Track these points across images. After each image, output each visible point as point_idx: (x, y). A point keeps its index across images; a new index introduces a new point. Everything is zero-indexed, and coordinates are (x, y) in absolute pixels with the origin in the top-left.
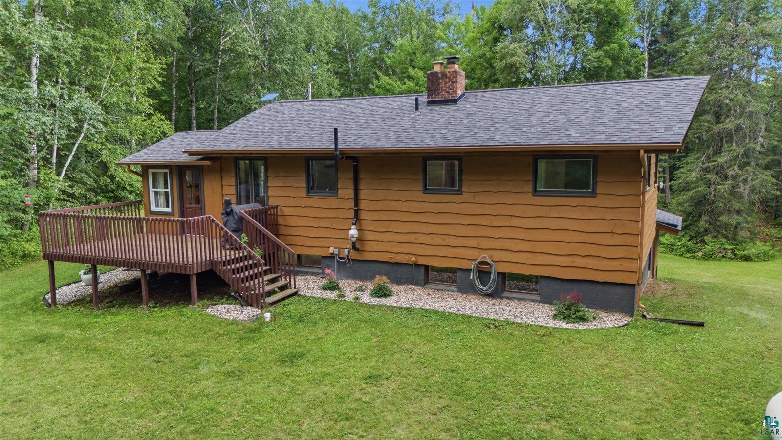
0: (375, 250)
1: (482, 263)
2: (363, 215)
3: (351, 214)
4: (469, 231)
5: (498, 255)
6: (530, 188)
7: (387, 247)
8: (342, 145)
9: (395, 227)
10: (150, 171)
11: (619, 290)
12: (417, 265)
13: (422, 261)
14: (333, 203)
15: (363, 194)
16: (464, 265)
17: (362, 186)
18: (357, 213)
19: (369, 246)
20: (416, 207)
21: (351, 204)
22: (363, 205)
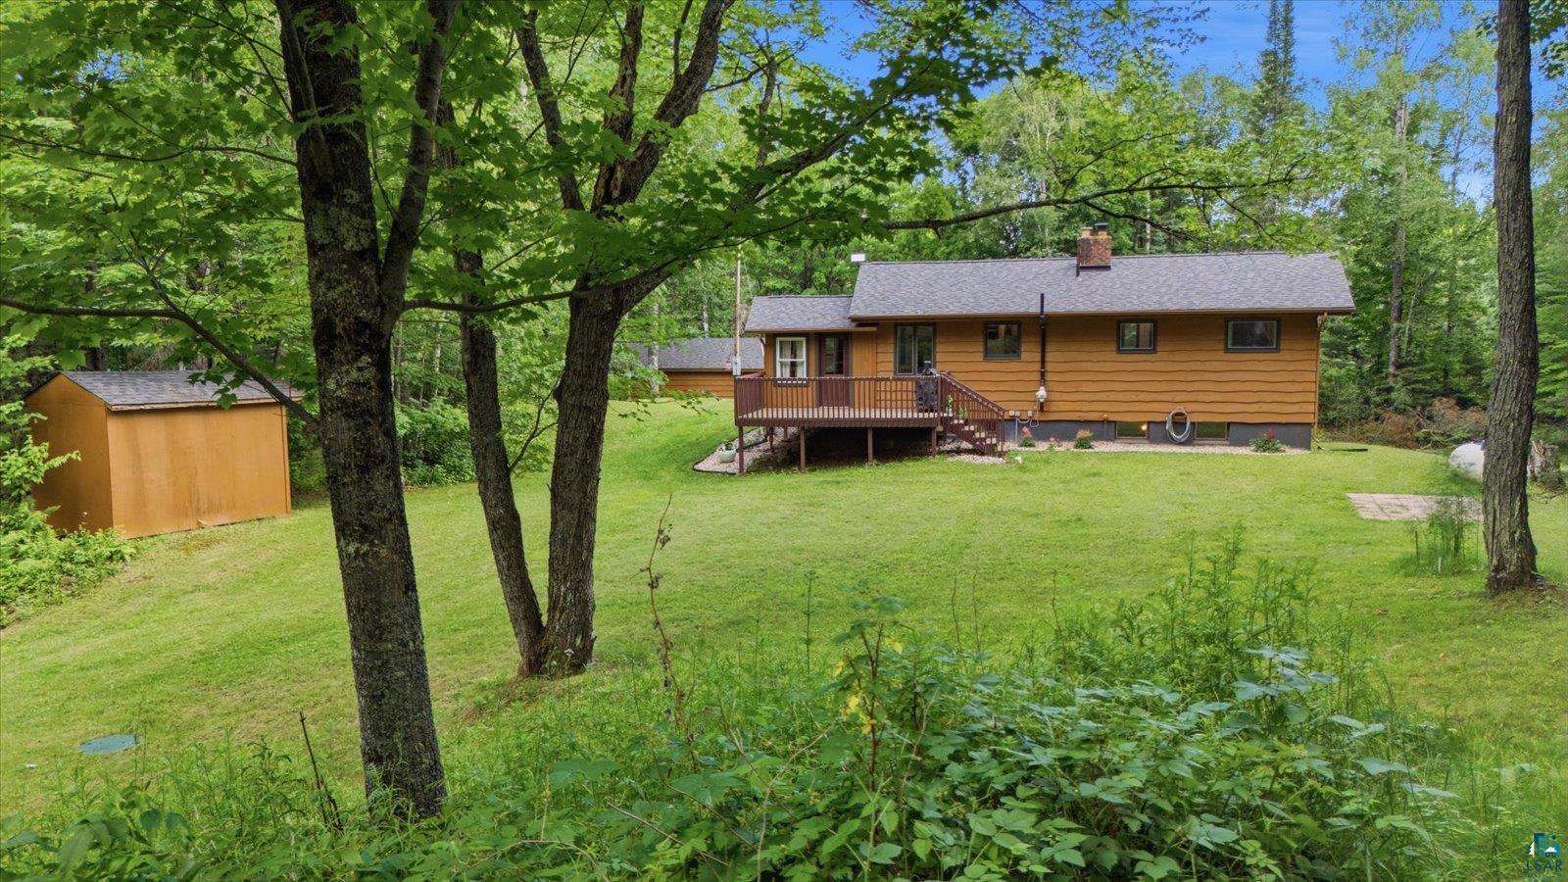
0: (1062, 410)
1: (1177, 414)
2: (1049, 377)
3: (1037, 376)
4: (1164, 387)
5: (1191, 407)
6: (1222, 346)
7: (1077, 407)
8: (1046, 309)
9: (1085, 387)
10: (778, 339)
11: (1298, 429)
12: (1109, 422)
13: (1113, 418)
14: (1014, 366)
15: (1049, 357)
16: (1158, 418)
17: (1048, 348)
18: (1043, 374)
19: (1054, 407)
20: (1109, 367)
21: (1038, 367)
22: (1049, 367)
